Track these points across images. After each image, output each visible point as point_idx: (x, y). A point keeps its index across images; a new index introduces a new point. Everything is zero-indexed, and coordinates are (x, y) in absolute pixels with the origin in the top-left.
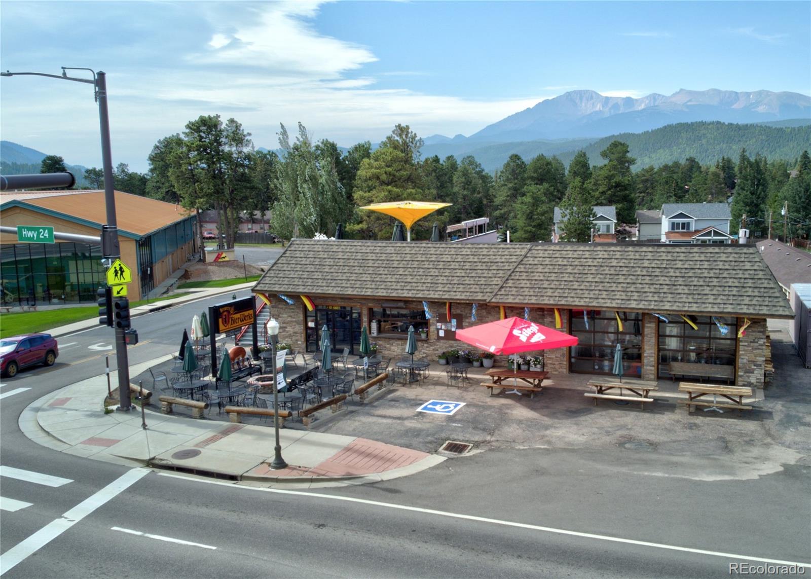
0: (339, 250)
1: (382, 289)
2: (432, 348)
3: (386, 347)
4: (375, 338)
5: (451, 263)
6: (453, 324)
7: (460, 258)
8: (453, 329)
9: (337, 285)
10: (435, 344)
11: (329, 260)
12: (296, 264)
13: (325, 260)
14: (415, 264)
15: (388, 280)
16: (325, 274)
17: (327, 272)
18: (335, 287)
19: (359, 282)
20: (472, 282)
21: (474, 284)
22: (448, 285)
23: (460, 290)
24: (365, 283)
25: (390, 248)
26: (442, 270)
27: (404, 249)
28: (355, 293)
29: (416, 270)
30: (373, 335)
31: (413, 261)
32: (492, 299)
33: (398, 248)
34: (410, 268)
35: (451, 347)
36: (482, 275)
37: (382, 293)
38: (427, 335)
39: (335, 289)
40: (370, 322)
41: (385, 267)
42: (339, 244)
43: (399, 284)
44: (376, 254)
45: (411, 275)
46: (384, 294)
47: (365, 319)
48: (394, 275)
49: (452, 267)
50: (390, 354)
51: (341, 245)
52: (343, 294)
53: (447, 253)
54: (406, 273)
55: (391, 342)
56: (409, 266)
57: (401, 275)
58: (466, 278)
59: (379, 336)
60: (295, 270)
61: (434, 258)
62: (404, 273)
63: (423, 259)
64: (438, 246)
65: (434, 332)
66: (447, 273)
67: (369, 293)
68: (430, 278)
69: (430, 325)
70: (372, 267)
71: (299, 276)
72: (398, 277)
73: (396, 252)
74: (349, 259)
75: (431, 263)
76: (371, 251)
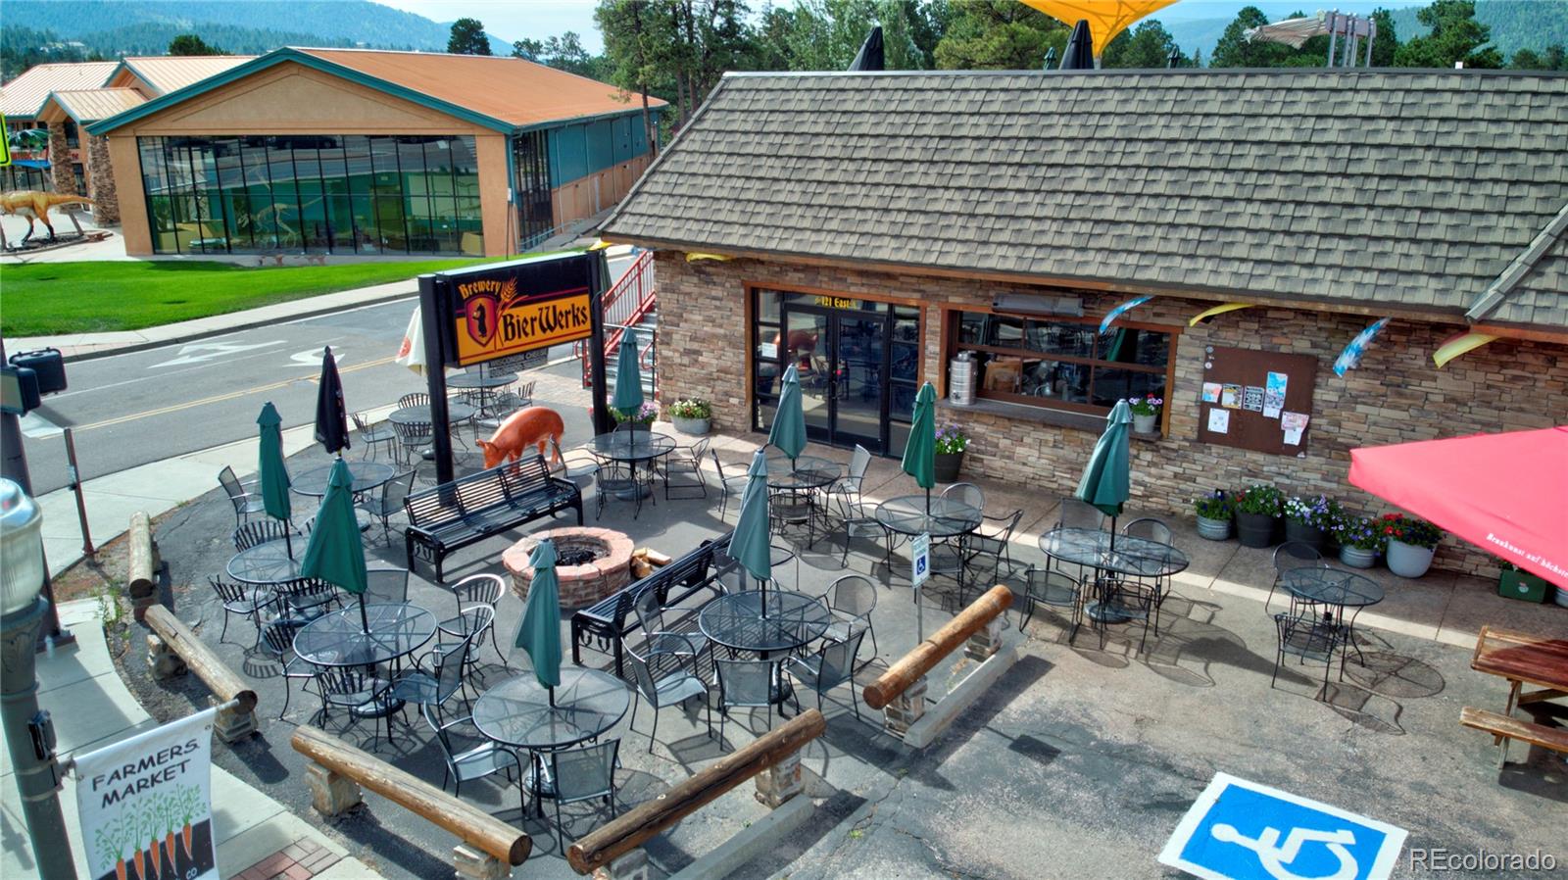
0: (865, 107)
1: (1000, 244)
2: (1170, 470)
3: (996, 446)
4: (960, 412)
5: (1297, 150)
6: (1270, 391)
7: (1333, 132)
8: (1271, 412)
9: (846, 227)
10: (1185, 458)
11: (830, 141)
12: (730, 154)
13: (815, 142)
14: (1141, 154)
15: (1030, 211)
16: (812, 188)
17: (819, 182)
18: (839, 233)
19: (922, 219)
20: (1390, 230)
21: (1397, 240)
22: (1278, 240)
23: (1335, 259)
24: (943, 222)
25: (1044, 96)
26: (1252, 179)
27: (1097, 96)
28: (903, 256)
29: (1142, 174)
30: (954, 402)
31: (1129, 140)
32: (1496, 307)
33: (1073, 95)
34: (1119, 167)
35: (1253, 474)
36: (1439, 204)
37: (1001, 260)
38: (1158, 422)
39: (840, 240)
40: (950, 355)
41: (1021, 165)
42: (866, 84)
43: (1070, 229)
44: (989, 119)
45: (1118, 194)
46: (1010, 265)
47: (932, 347)
48: (1054, 192)
49: (1298, 165)
50: (1012, 471)
51: (872, 90)
52: (865, 260)
53: (1275, 109)
54: (1101, 187)
55: (1018, 430)
56: (1115, 160)
57: (1078, 193)
58: (1362, 213)
59: (977, 406)
60: (725, 172)
61: (1218, 129)
62: (1091, 188)
63: (1174, 134)
64: (1238, 82)
65: (1185, 413)
66: (1275, 188)
67: (954, 256)
68: (1201, 206)
69: (1174, 388)
70: (970, 163)
71: (734, 195)
72: (1068, 200)
73: (1067, 108)
74: (894, 137)
75: (1208, 150)
76: (975, 109)
